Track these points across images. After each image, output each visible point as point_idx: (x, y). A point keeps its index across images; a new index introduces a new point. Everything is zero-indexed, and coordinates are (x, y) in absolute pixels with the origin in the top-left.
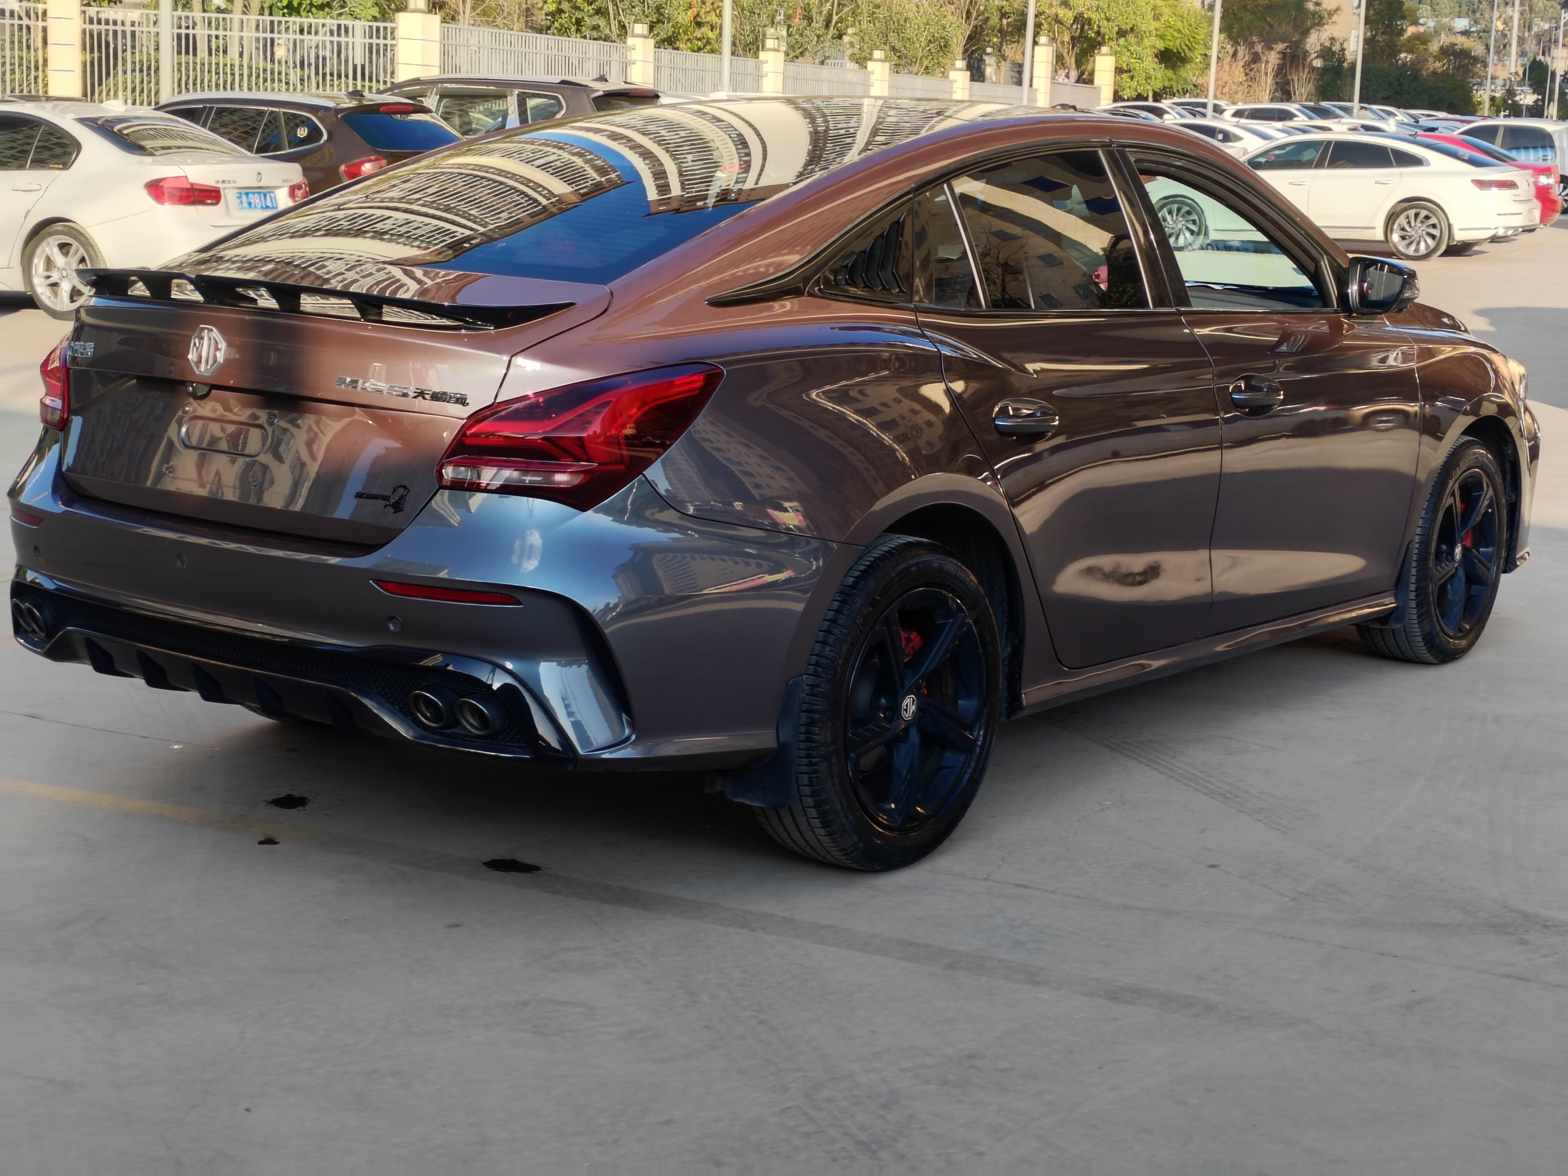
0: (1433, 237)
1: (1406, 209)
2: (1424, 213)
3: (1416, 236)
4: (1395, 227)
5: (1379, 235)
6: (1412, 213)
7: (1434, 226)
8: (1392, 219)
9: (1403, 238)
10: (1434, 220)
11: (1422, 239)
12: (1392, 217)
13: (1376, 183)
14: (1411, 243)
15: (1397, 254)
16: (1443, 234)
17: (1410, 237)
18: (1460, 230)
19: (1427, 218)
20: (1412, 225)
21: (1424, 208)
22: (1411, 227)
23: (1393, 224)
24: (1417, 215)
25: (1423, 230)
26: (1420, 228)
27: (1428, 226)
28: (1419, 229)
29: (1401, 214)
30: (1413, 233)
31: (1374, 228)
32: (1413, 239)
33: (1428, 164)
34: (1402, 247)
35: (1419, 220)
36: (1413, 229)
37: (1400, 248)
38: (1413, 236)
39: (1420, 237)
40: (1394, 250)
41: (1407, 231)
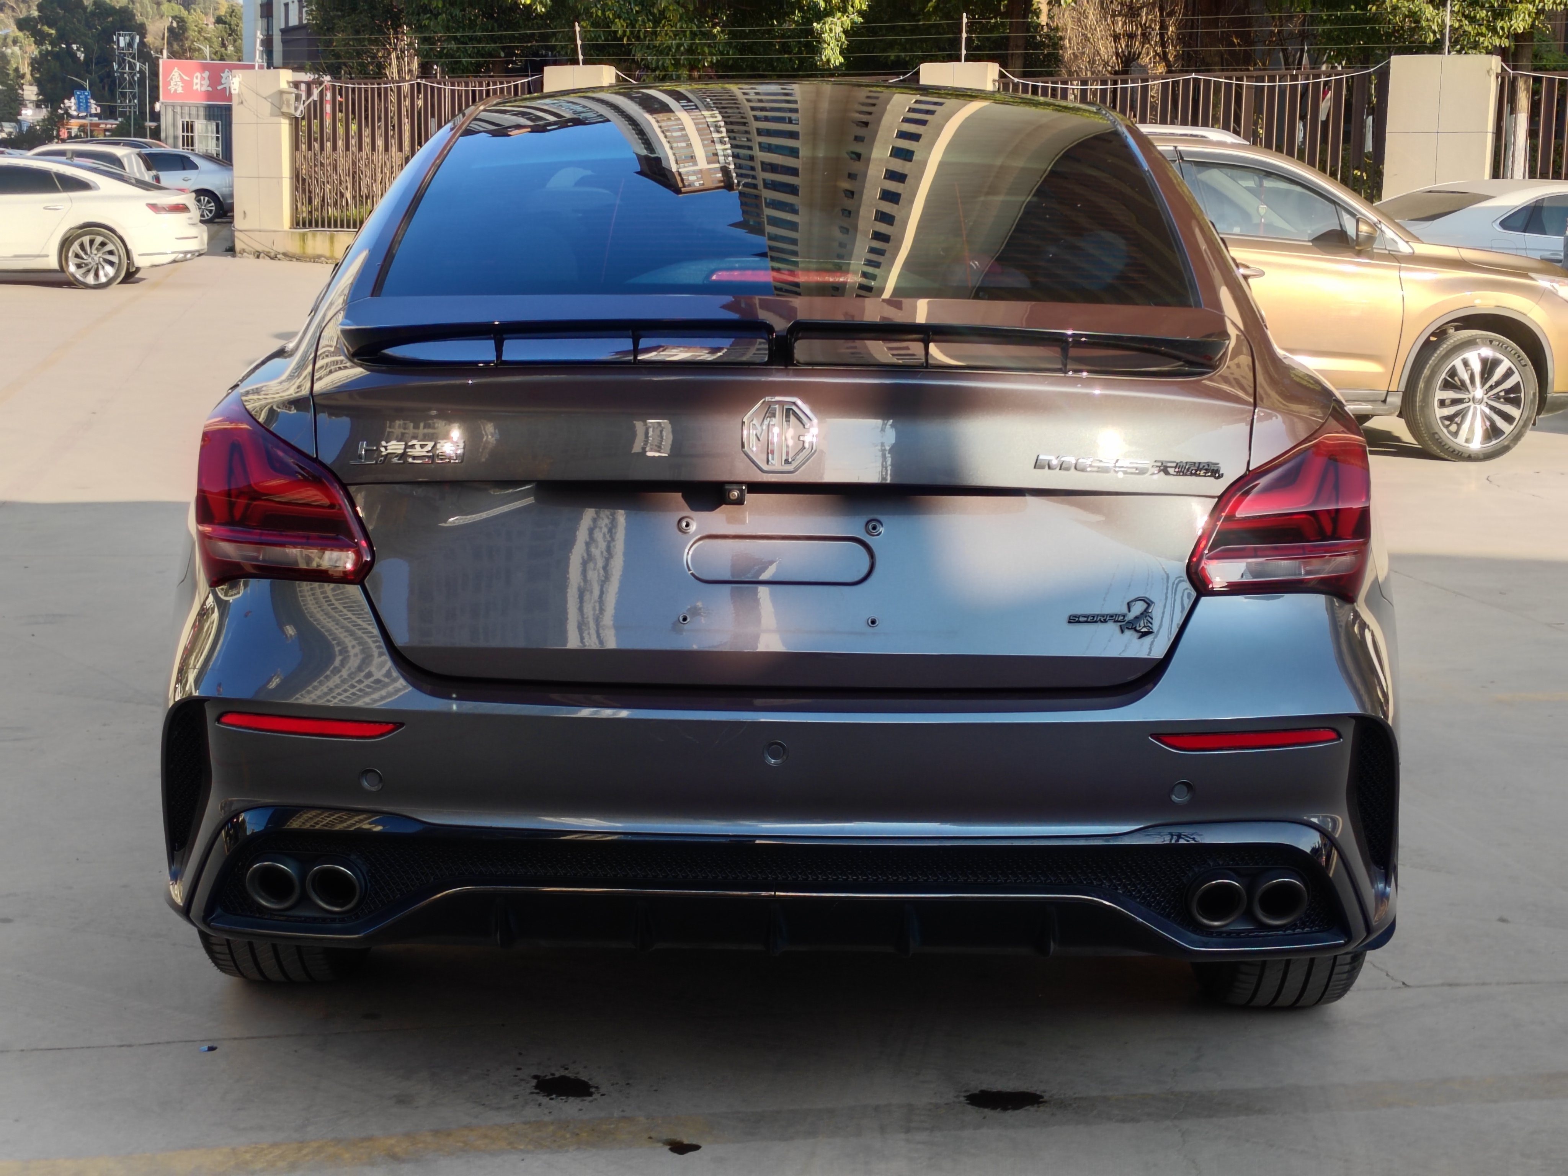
0: (111, 264)
1: (80, 236)
2: (99, 239)
3: (93, 263)
4: (70, 254)
5: (53, 263)
6: (86, 239)
7: (111, 253)
8: (66, 245)
9: (79, 266)
10: (110, 247)
11: (100, 267)
12: (65, 244)
13: (45, 208)
14: (89, 271)
15: (75, 283)
16: (122, 261)
17: (86, 265)
18: (140, 255)
19: (103, 244)
20: (89, 252)
21: (99, 234)
22: (86, 253)
23: (68, 251)
24: (92, 242)
25: (100, 257)
26: (96, 255)
27: (104, 253)
28: (95, 257)
29: (75, 241)
30: (90, 260)
31: (47, 256)
32: (90, 266)
33: (97, 188)
34: (79, 273)
35: (94, 247)
36: (90, 256)
37: (78, 276)
38: (90, 263)
39: (97, 264)
40: (72, 279)
41: (83, 259)
